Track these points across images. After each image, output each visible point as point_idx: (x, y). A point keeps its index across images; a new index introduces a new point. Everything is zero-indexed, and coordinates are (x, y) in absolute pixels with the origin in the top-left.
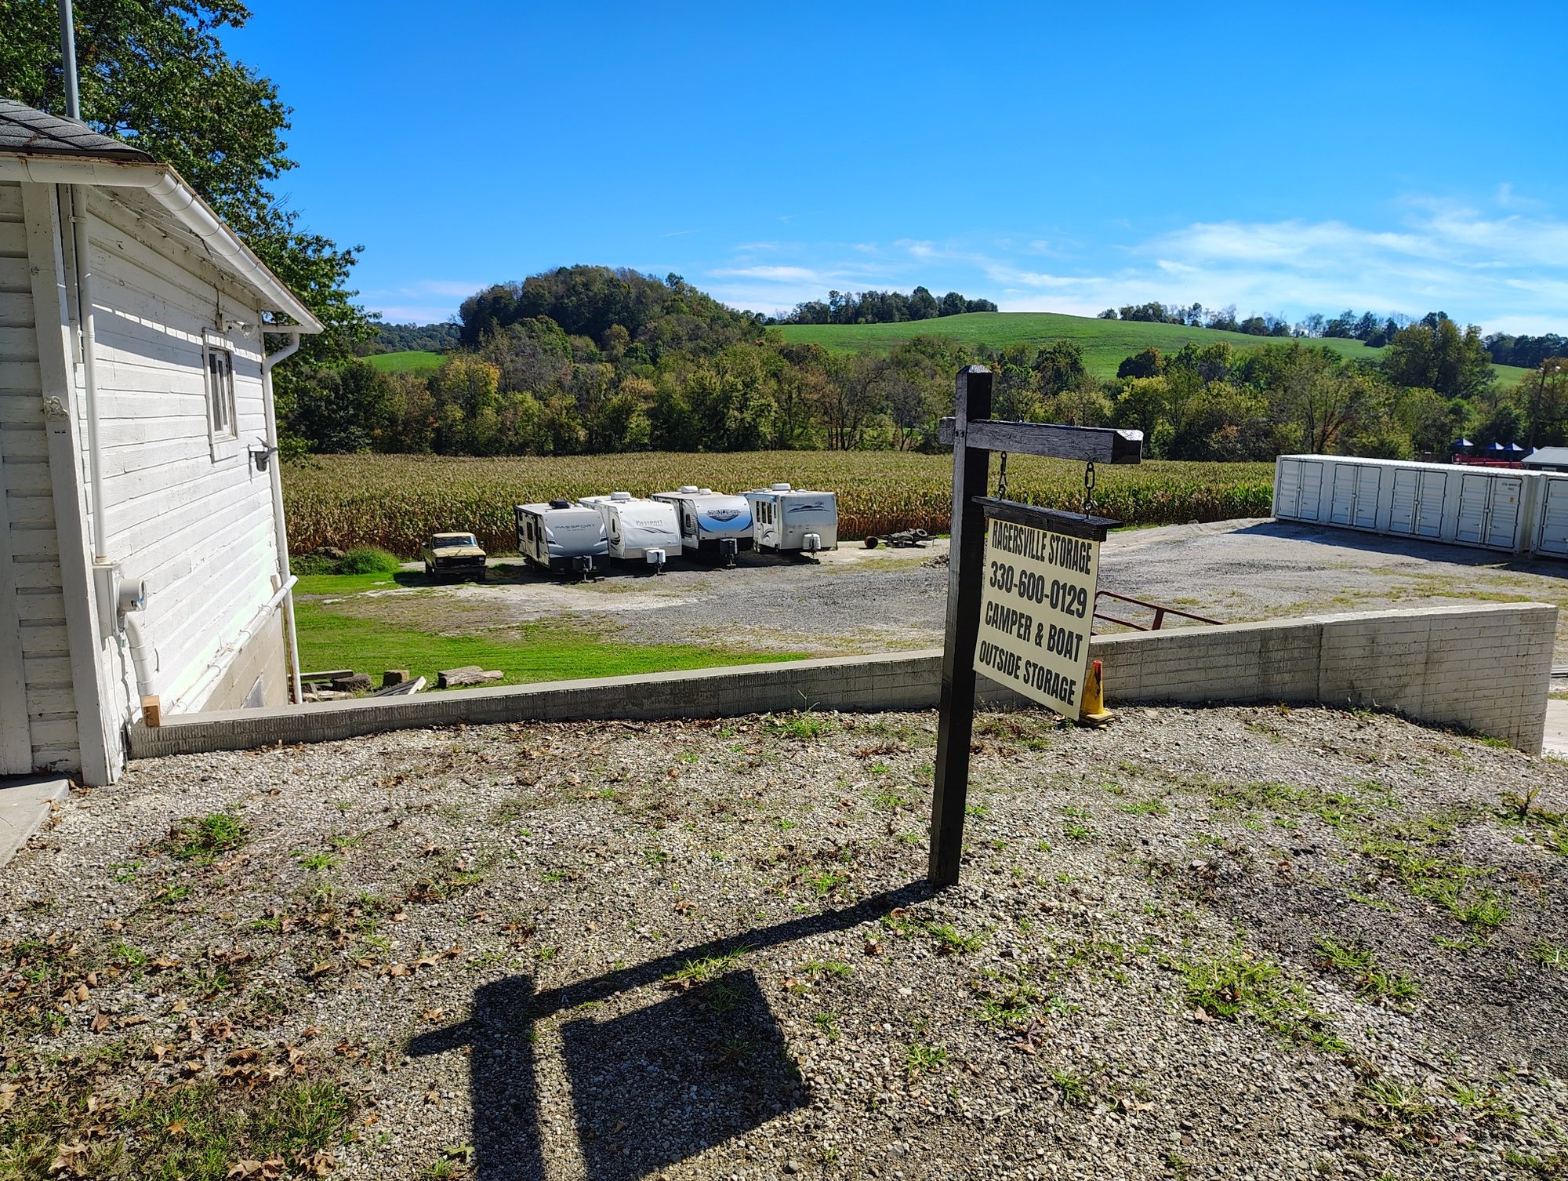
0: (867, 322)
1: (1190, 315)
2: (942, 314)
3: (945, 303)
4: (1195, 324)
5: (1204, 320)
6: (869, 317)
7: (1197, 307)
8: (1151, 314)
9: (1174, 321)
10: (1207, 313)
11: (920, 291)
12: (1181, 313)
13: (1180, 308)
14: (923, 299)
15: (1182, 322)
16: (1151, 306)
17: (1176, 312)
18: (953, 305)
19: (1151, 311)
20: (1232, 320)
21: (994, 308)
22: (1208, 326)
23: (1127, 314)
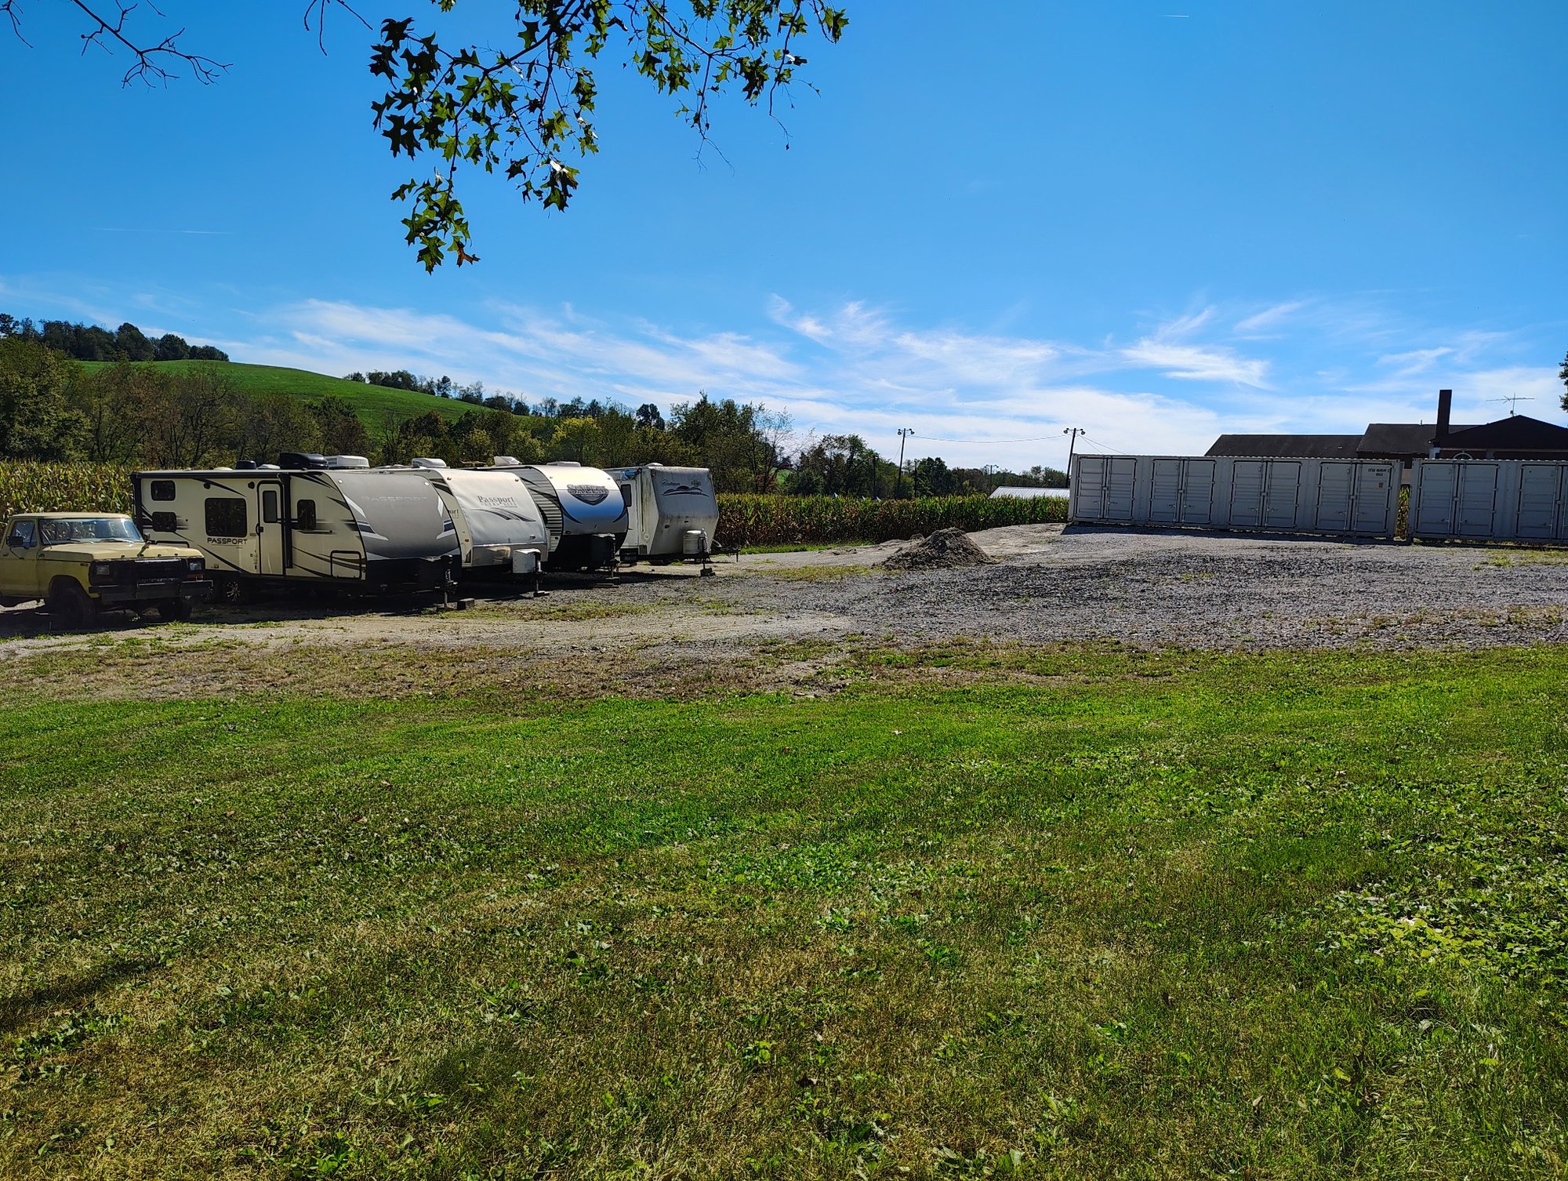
1: (439, 388)
2: (159, 357)
3: (161, 344)
4: (445, 395)
5: (453, 394)
7: (445, 380)
8: (402, 381)
9: (424, 391)
10: (455, 388)
11: (127, 328)
12: (430, 384)
13: (429, 380)
14: (131, 337)
15: (432, 393)
16: (400, 374)
17: (425, 383)
18: (171, 347)
19: (400, 379)
20: (480, 396)
21: (224, 357)
22: (457, 399)
23: (375, 378)
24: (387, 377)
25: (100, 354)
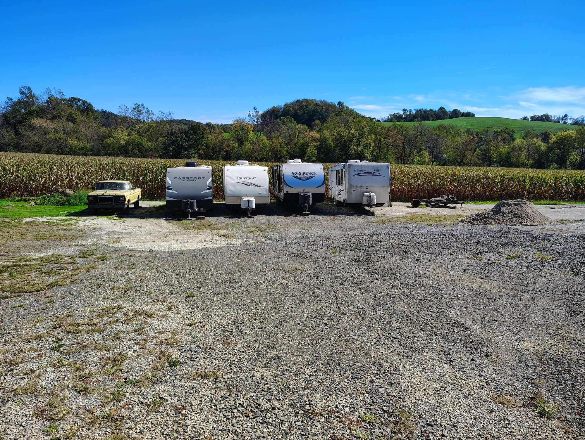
0: (418, 121)
1: (562, 119)
2: (451, 118)
3: (452, 113)
4: (565, 123)
5: (569, 122)
6: (419, 119)
7: (566, 116)
8: (545, 118)
9: (555, 122)
10: (571, 119)
11: (441, 108)
12: (558, 119)
13: (558, 116)
14: (442, 112)
15: (559, 122)
16: (544, 115)
17: (556, 118)
18: (456, 114)
19: (544, 118)
20: (583, 122)
21: (473, 115)
22: (571, 124)
23: (533, 118)
24: (539, 117)
25: (431, 118)
